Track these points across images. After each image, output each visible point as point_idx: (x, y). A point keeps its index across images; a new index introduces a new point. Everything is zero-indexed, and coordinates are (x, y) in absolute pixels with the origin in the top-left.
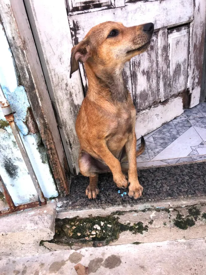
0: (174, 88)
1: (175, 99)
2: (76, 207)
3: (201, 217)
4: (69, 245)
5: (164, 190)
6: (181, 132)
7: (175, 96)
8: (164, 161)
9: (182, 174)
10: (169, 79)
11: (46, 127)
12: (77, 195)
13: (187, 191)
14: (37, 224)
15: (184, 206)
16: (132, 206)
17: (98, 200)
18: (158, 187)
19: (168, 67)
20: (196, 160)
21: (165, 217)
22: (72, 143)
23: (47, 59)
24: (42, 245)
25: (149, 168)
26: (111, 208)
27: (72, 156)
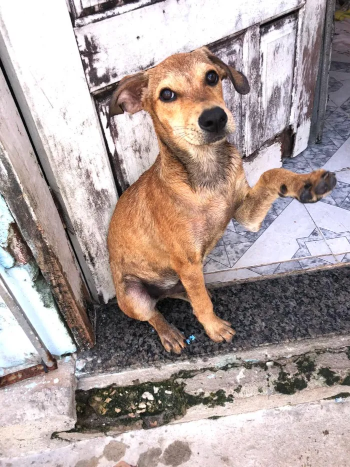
0: (268, 129)
1: (269, 147)
2: (110, 369)
3: (316, 375)
4: (102, 431)
5: (258, 330)
6: (279, 208)
7: (270, 142)
8: (253, 269)
9: (284, 296)
10: (261, 115)
11: (48, 253)
12: (110, 345)
13: (295, 329)
14: (43, 408)
15: (290, 356)
16: (205, 360)
17: (147, 354)
18: (247, 323)
19: (260, 94)
20: (306, 266)
21: (261, 379)
23: (38, 119)
24: (56, 438)
25: (229, 284)
26: (170, 365)
27: (96, 277)
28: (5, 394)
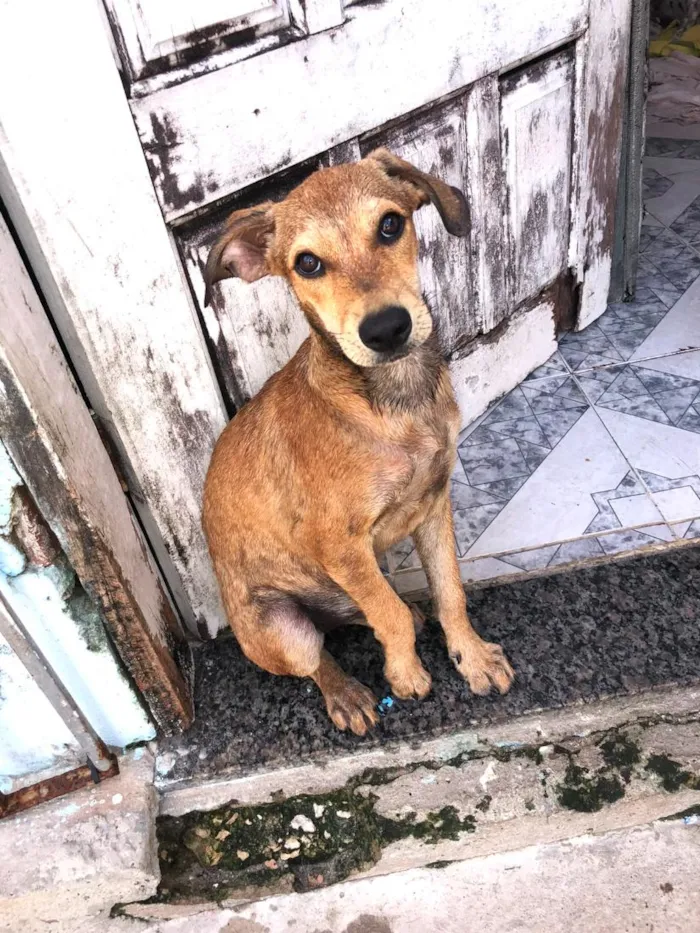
1: (530, 313)
2: (225, 771)
3: (642, 770)
6: (554, 432)
8: (506, 557)
9: (571, 610)
10: (509, 250)
11: (92, 543)
12: (223, 721)
13: (595, 677)
14: (92, 855)
15: (587, 732)
16: (415, 747)
17: (299, 738)
19: (505, 209)
20: (613, 548)
21: (529, 781)
22: (187, 544)
23: (64, 279)
24: (120, 915)
26: (345, 760)
27: (191, 585)
28: (16, 830)
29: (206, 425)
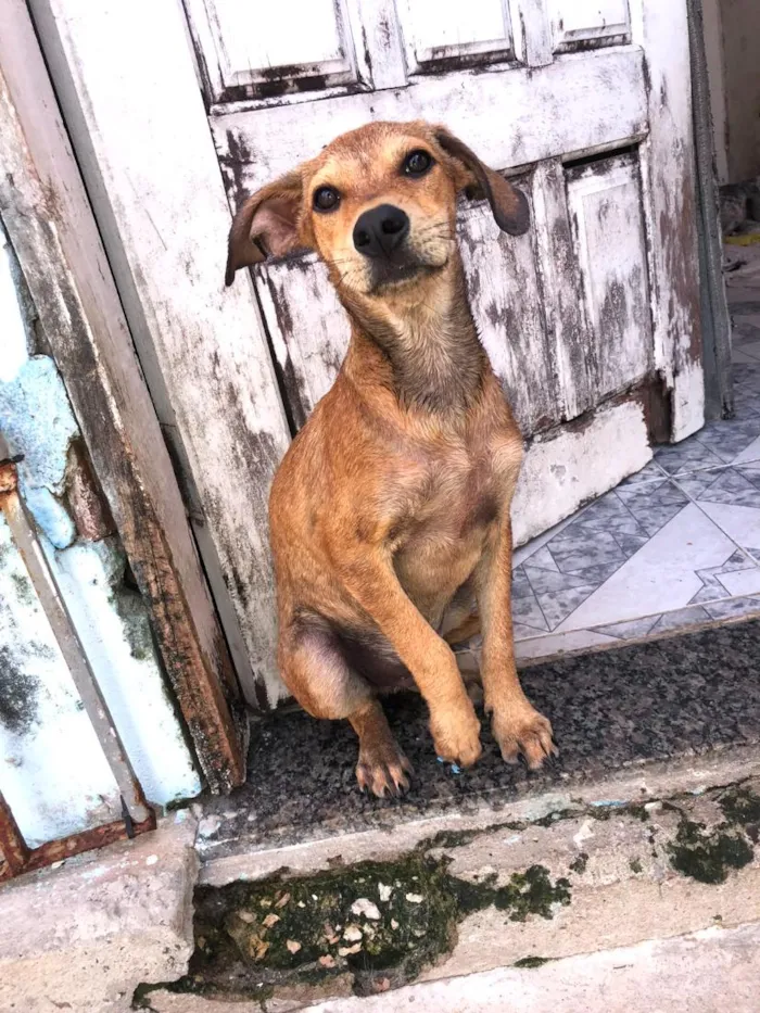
0: (609, 369)
1: (618, 408)
2: (275, 831)
4: (254, 998)
5: (618, 735)
6: (652, 524)
7: (616, 398)
8: (602, 629)
9: (675, 670)
10: (588, 337)
12: (278, 786)
13: (706, 729)
14: (117, 912)
15: (701, 789)
16: (497, 807)
17: (361, 799)
18: (592, 725)
19: (580, 293)
20: (722, 614)
21: (633, 838)
22: (247, 581)
23: (138, 265)
24: (144, 1007)
25: (549, 660)
26: (415, 823)
27: (249, 633)
28: (35, 893)
29: (271, 450)
